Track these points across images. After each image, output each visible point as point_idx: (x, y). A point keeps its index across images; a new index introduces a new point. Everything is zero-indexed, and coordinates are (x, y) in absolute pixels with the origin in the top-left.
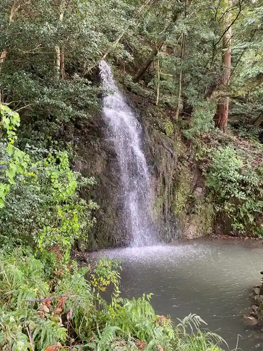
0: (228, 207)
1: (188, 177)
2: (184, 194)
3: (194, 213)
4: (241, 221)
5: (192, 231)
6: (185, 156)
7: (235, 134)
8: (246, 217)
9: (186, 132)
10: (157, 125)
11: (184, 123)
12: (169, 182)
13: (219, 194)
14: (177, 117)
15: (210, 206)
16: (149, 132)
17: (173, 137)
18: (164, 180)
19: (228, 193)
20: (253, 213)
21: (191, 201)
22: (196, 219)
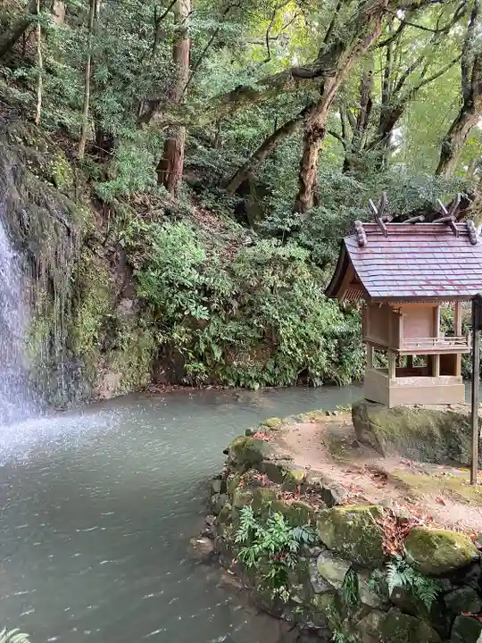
0: (179, 334)
1: (104, 277)
2: (95, 313)
3: (115, 348)
4: (201, 358)
5: (111, 382)
6: (98, 234)
7: (196, 201)
8: (209, 350)
9: (101, 188)
10: (36, 164)
11: (97, 168)
12: (64, 287)
13: (164, 310)
14: (81, 155)
15: (147, 333)
16: (15, 177)
17: (71, 194)
18: (51, 281)
19: (179, 309)
20: (221, 343)
21: (110, 326)
22: (121, 359)
